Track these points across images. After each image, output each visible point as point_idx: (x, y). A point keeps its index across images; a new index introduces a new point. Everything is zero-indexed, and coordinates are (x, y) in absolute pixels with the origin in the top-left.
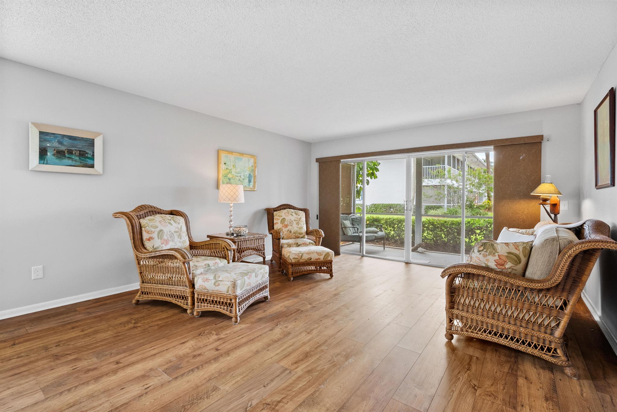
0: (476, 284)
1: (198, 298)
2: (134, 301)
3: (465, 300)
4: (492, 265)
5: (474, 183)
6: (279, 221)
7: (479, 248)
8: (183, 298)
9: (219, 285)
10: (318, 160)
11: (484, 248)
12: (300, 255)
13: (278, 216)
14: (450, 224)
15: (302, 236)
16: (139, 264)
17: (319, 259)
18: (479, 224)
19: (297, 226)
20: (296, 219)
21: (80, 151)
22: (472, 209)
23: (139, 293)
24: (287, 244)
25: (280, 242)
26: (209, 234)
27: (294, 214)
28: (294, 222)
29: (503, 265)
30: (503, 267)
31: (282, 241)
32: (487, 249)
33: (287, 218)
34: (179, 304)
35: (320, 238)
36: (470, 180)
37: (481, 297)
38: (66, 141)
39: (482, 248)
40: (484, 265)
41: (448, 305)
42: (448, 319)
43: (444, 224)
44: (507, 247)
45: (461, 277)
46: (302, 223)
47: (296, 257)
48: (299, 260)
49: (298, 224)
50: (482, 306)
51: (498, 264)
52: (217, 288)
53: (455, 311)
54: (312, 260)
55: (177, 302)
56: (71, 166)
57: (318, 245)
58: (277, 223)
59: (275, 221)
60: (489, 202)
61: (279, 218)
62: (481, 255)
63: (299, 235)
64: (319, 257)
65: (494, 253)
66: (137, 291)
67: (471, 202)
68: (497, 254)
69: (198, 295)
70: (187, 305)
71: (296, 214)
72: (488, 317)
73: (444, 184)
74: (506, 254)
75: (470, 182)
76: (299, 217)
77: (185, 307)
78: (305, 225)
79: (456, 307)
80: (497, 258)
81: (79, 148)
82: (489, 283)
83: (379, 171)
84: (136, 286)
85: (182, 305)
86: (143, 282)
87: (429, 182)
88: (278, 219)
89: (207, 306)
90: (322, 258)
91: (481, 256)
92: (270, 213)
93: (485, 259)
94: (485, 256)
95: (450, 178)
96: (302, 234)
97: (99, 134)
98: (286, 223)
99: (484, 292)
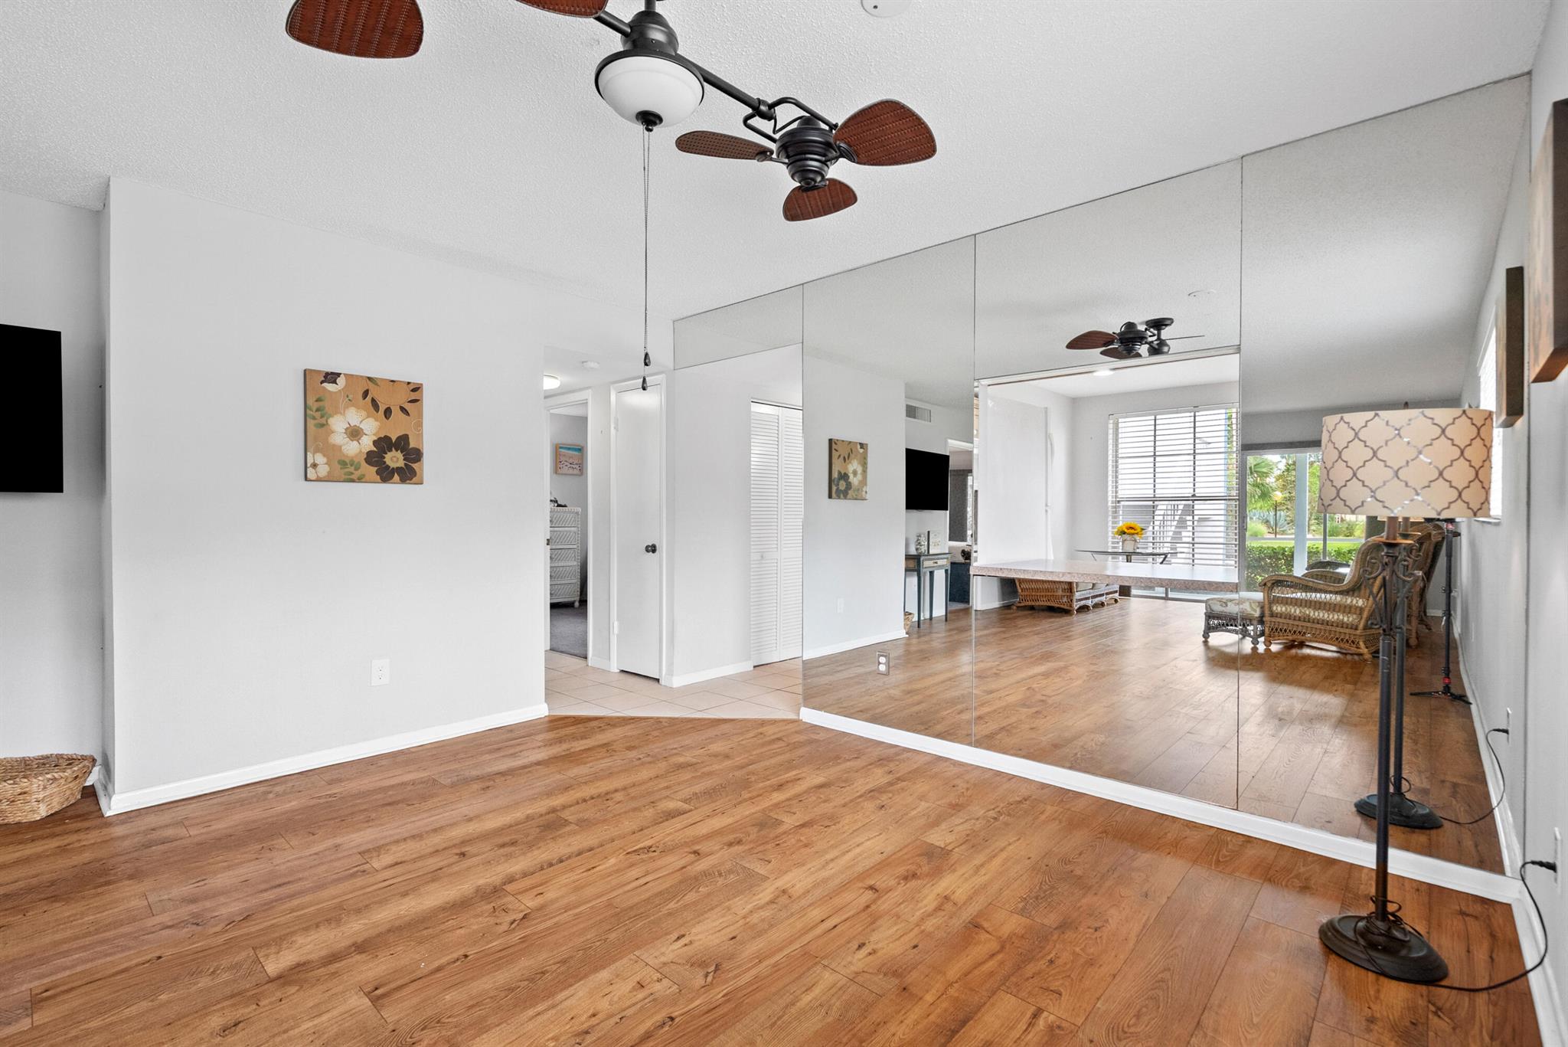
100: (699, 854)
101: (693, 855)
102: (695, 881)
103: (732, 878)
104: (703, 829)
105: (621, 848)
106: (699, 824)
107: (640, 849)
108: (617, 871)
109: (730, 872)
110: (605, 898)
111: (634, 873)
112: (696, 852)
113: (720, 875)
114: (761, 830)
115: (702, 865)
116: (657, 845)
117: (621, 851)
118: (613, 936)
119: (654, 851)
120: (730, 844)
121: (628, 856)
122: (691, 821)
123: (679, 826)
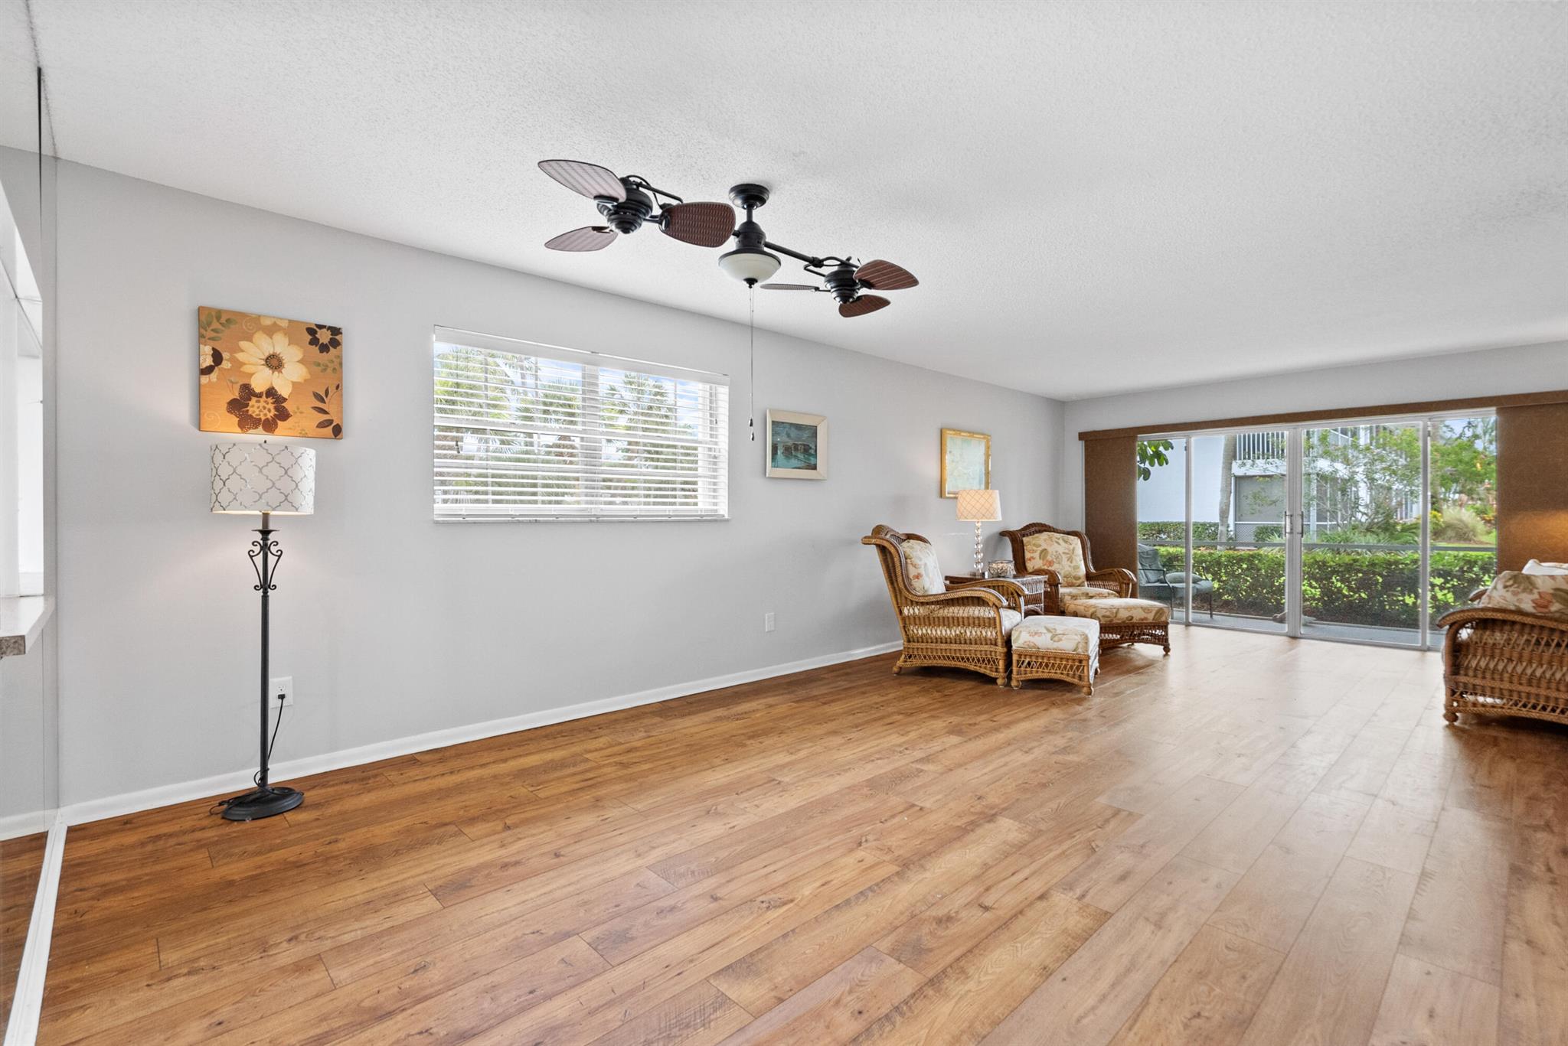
0: (1499, 637)
1: (1018, 661)
2: (895, 669)
3: (1478, 663)
4: (1527, 606)
5: (1394, 467)
6: (1037, 555)
7: (1507, 581)
8: (989, 661)
9: (1060, 640)
10: (1082, 436)
11: (1515, 582)
12: (1115, 611)
13: (1034, 546)
14: (1367, 566)
15: (1079, 582)
16: (901, 612)
17: (1146, 619)
18: (1443, 565)
19: (1069, 563)
20: (1067, 551)
21: (804, 445)
22: (1392, 534)
23: (903, 656)
24: (1069, 595)
25: (1058, 590)
26: (948, 575)
27: (1061, 541)
28: (1064, 556)
29: (1546, 607)
30: (1547, 610)
31: (1062, 590)
32: (1520, 583)
33: (1050, 549)
34: (982, 671)
35: (1128, 584)
36: (1382, 459)
37: (1507, 655)
38: (794, 433)
39: (1511, 582)
40: (1512, 608)
41: (1448, 670)
42: (1449, 691)
43: (1351, 565)
44: (1552, 581)
45: (1472, 628)
46: (1078, 559)
47: (1108, 614)
48: (1112, 620)
49: (1070, 559)
50: (1510, 669)
51: (1537, 605)
52: (1056, 645)
53: (1462, 679)
54: (1134, 620)
55: (978, 668)
56: (799, 468)
57: (1126, 597)
58: (1033, 558)
59: (1028, 555)
60: (1435, 516)
61: (1035, 548)
62: (1509, 593)
63: (1074, 581)
64: (1146, 615)
65: (1531, 590)
66: (899, 653)
67: (1388, 515)
68: (1535, 591)
69: (1020, 656)
70: (996, 672)
71: (1066, 542)
72: (1521, 684)
73: (1311, 471)
74: (1552, 591)
75: (1384, 465)
76: (1071, 547)
77: (993, 675)
78: (1083, 562)
79: (1462, 672)
80: (1536, 596)
81: (804, 441)
82: (1521, 633)
83: (1172, 448)
84: (898, 645)
85: (988, 672)
86: (909, 641)
87: (1269, 466)
88: (1034, 551)
89: (1037, 672)
90: (1150, 617)
91: (1509, 595)
92: (1016, 540)
93: (1515, 599)
94: (1515, 594)
95: (1326, 454)
96: (1080, 578)
97: (824, 418)
98: (1049, 558)
99: (1513, 647)
100: (712, 897)
101: (719, 895)
102: (719, 868)
103: (682, 869)
104: (704, 934)
105: (802, 908)
106: (707, 946)
107: (779, 907)
108: (797, 879)
109: (682, 875)
110: (799, 856)
111: (780, 878)
112: (715, 899)
113: (693, 872)
114: (627, 929)
115: (709, 884)
116: (760, 912)
117: (801, 904)
118: (783, 829)
119: (763, 902)
120: (672, 909)
121: (790, 897)
122: (718, 951)
123: (735, 942)
